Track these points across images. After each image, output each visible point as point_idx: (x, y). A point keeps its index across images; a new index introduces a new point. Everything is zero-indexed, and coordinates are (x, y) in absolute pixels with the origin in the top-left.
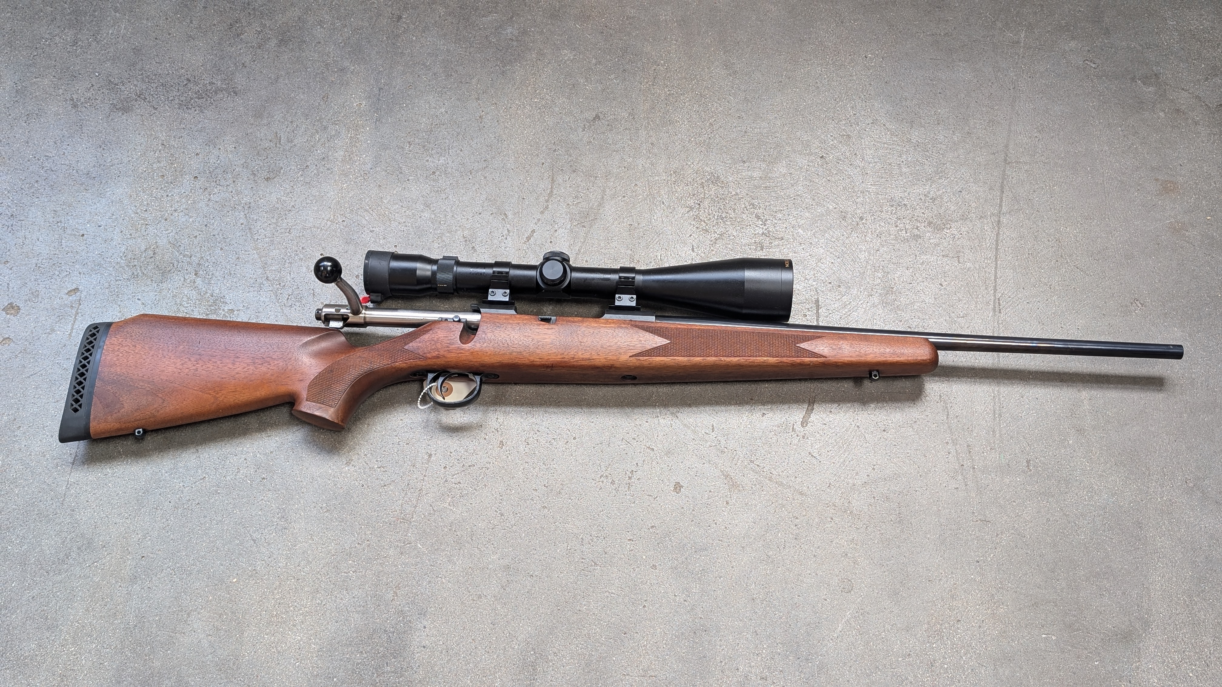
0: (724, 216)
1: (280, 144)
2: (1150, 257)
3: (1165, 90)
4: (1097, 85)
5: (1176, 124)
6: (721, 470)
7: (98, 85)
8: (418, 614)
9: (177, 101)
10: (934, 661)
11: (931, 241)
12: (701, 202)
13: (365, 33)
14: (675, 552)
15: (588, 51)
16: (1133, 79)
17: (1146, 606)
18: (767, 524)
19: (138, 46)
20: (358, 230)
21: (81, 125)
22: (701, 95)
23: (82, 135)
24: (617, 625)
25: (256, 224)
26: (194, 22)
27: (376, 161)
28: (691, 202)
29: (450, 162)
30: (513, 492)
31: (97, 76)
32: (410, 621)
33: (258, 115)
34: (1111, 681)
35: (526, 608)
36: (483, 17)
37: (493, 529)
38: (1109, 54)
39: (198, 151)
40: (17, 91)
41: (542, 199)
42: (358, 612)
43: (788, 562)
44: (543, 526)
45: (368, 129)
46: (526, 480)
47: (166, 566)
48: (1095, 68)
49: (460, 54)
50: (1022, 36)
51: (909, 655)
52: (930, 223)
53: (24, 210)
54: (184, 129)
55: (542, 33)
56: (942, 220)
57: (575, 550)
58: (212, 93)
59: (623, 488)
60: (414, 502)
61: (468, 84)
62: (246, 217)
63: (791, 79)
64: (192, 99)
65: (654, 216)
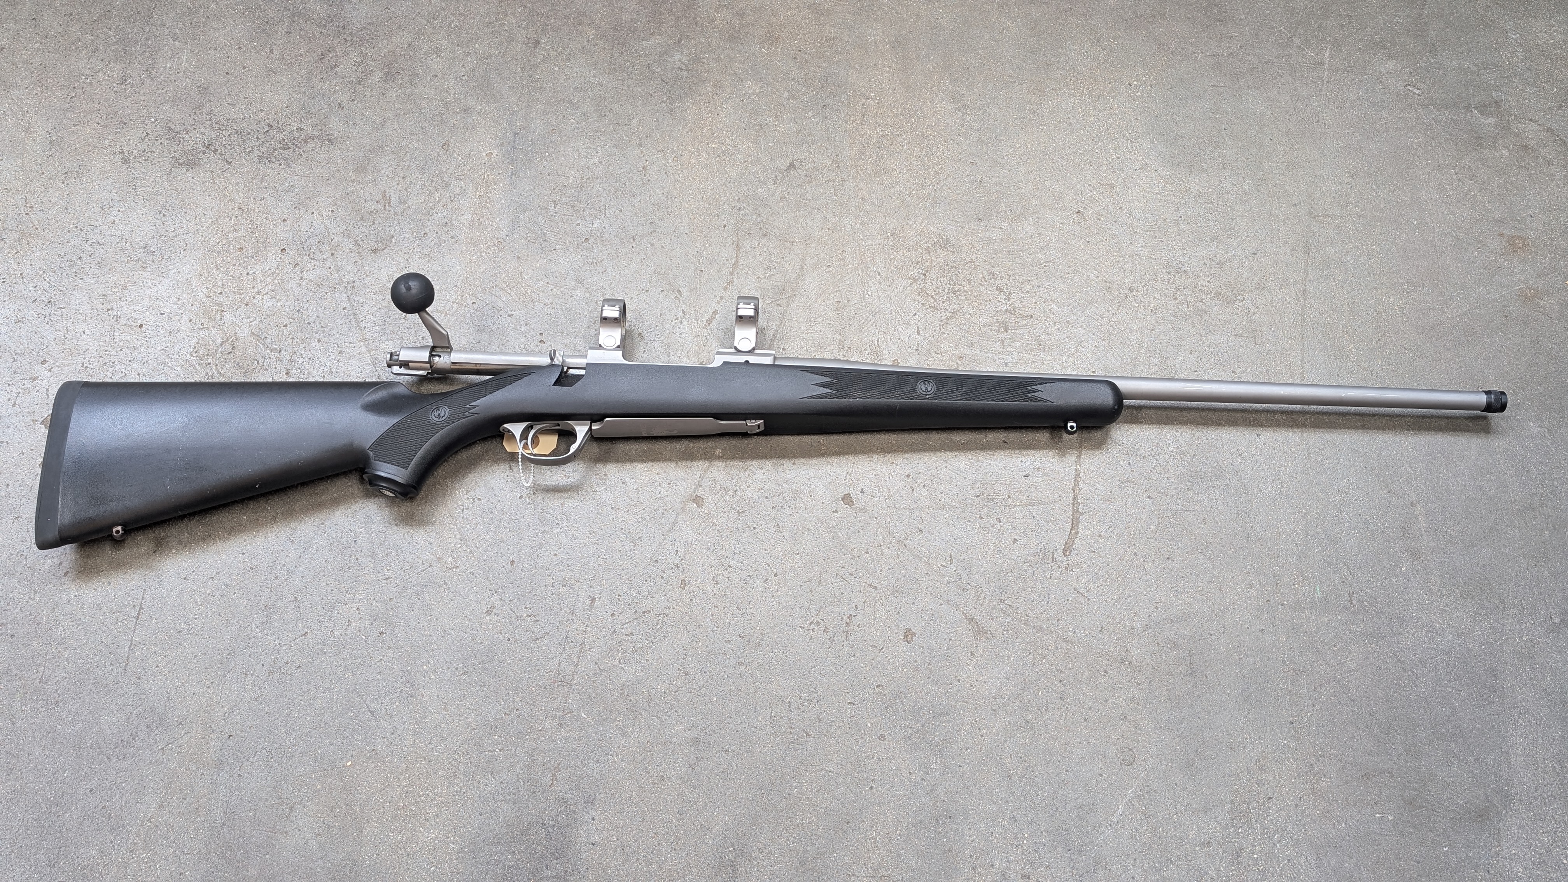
0: (956, 289)
1: (390, 206)
2: (1496, 333)
3: (1508, 121)
4: (1422, 116)
5: (1523, 164)
6: (963, 613)
7: (155, 134)
8: (585, 803)
9: (256, 153)
10: (1241, 850)
11: (1220, 317)
12: (927, 271)
13: (493, 63)
14: (908, 718)
15: (778, 82)
16: (1468, 108)
17: (1505, 776)
18: (1025, 680)
19: (204, 84)
20: (493, 315)
21: (134, 185)
22: (923, 135)
23: (137, 197)
24: (837, 812)
25: (362, 308)
26: (275, 52)
27: (513, 226)
28: (914, 272)
29: (607, 226)
30: (700, 644)
31: (153, 122)
32: (574, 812)
33: (361, 169)
34: (1464, 870)
35: (721, 792)
36: (643, 40)
37: (675, 692)
38: (1436, 77)
39: (285, 217)
40: (51, 143)
41: (725, 271)
42: (507, 802)
43: (1052, 728)
44: (740, 688)
45: (501, 185)
46: (715, 629)
47: (261, 746)
48: (1419, 95)
49: (616, 88)
50: (1327, 55)
51: (1209, 843)
52: (1217, 294)
53: (64, 294)
54: (266, 188)
55: (718, 60)
56: (1232, 291)
57: (781, 718)
58: (300, 142)
59: (839, 638)
60: (575, 660)
61: (627, 127)
62: (349, 300)
63: (1036, 114)
64: (275, 150)
65: (867, 290)
